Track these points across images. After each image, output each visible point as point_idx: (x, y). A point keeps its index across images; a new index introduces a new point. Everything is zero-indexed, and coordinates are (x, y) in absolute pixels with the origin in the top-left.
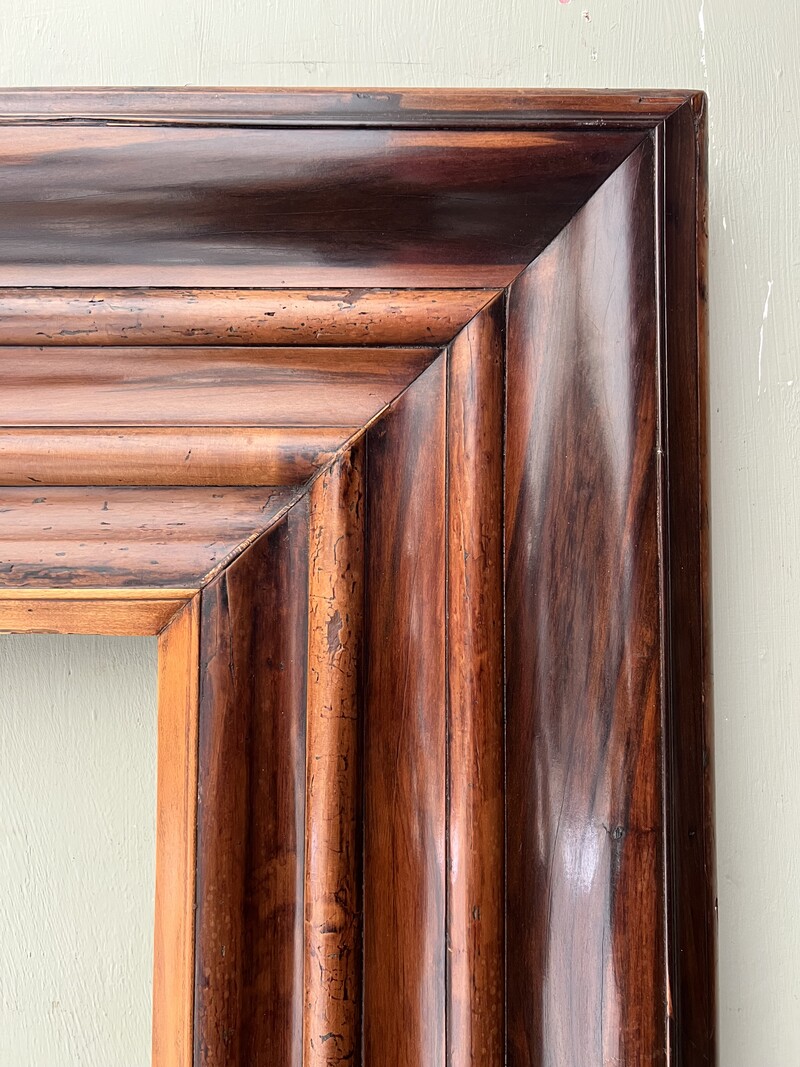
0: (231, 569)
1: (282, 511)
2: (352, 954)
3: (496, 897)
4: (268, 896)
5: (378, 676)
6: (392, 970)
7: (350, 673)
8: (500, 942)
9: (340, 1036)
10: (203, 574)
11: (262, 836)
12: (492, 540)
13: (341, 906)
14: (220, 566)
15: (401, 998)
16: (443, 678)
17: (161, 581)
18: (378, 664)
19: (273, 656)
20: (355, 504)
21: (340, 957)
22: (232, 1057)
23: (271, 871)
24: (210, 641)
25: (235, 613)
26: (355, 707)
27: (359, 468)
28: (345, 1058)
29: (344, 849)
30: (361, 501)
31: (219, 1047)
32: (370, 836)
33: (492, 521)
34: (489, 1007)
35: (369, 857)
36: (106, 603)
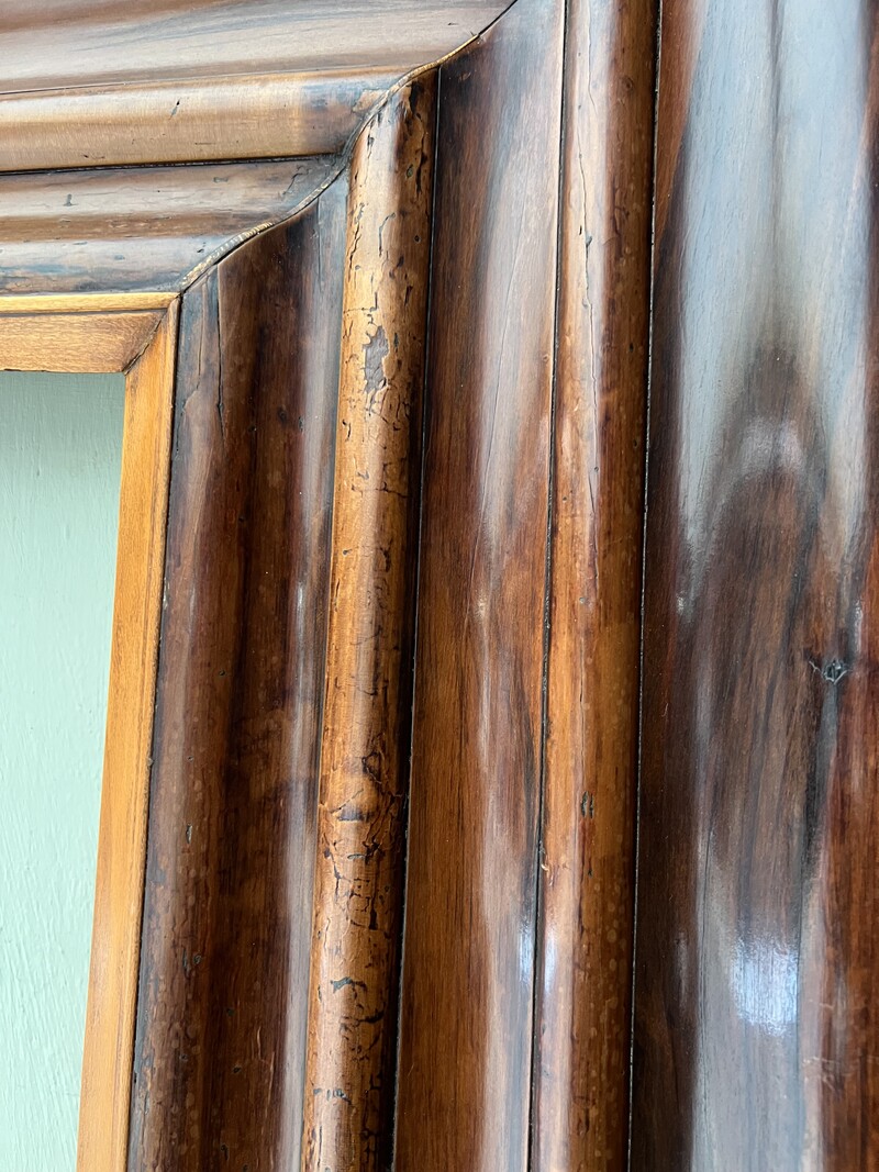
0: (226, 262)
1: (311, 197)
2: (386, 859)
3: (621, 785)
4: (267, 763)
5: (445, 443)
6: (453, 897)
7: (399, 425)
8: (626, 860)
9: (362, 984)
10: (183, 272)
11: (262, 670)
12: (632, 217)
13: (372, 780)
14: (209, 260)
15: (466, 943)
16: (545, 440)
17: (127, 282)
18: (446, 423)
19: (288, 407)
20: (415, 169)
21: (367, 859)
22: (196, 997)
23: (273, 726)
24: (191, 368)
25: (228, 329)
26: (405, 479)
27: (424, 116)
28: (369, 1020)
29: (380, 691)
30: (426, 167)
31: (177, 981)
32: (423, 682)
33: (632, 187)
34: (604, 962)
35: (421, 713)
36: (53, 318)
